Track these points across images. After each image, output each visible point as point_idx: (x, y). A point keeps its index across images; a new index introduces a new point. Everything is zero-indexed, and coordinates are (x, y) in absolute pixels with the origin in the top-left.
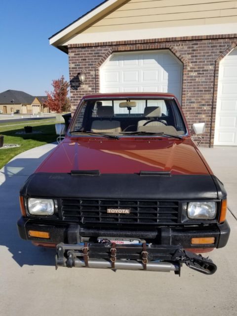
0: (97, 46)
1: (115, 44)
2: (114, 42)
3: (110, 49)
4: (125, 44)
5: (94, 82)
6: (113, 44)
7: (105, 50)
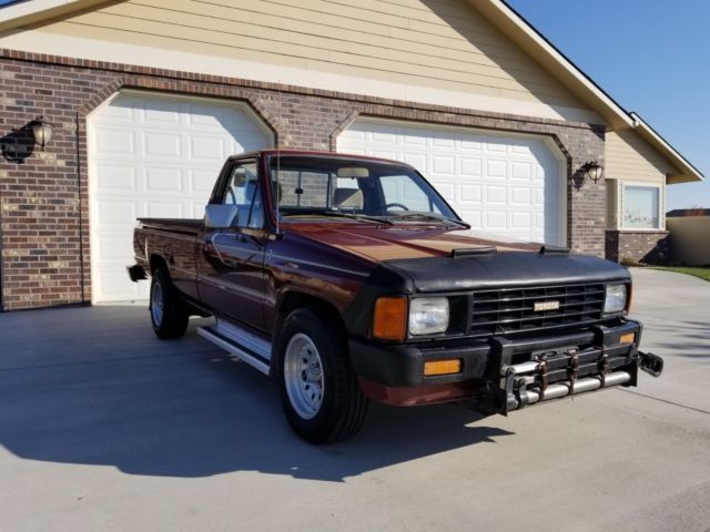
0: (82, 66)
1: (129, 70)
2: (127, 66)
3: (116, 79)
4: (155, 74)
5: (74, 147)
6: (126, 70)
7: (103, 79)
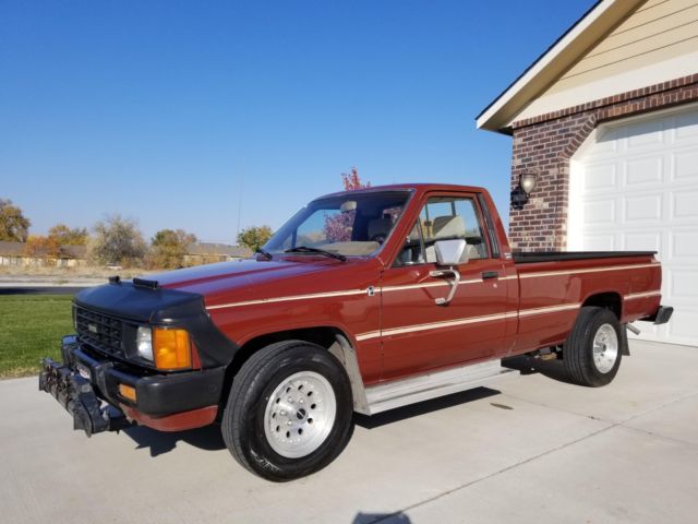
0: (564, 115)
1: (600, 105)
2: (599, 101)
3: (590, 118)
4: (623, 100)
5: (556, 190)
6: (597, 105)
7: (580, 122)
